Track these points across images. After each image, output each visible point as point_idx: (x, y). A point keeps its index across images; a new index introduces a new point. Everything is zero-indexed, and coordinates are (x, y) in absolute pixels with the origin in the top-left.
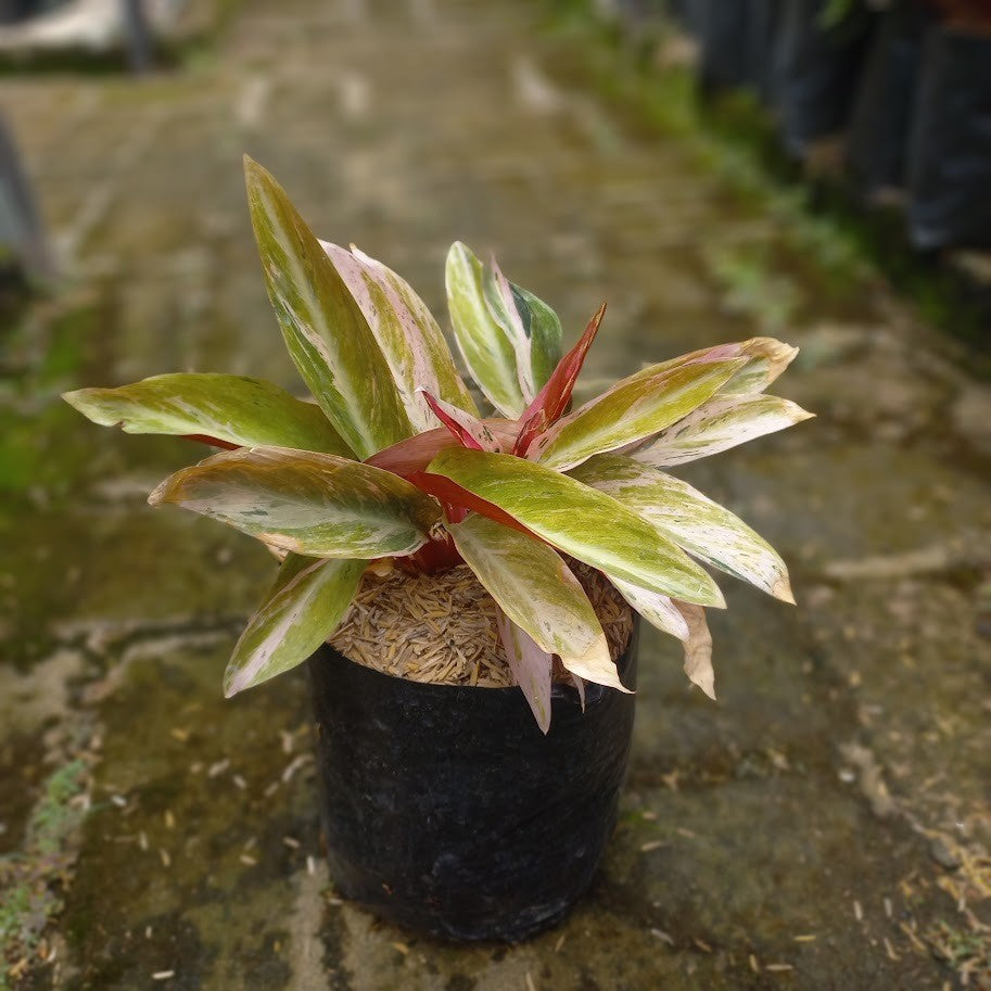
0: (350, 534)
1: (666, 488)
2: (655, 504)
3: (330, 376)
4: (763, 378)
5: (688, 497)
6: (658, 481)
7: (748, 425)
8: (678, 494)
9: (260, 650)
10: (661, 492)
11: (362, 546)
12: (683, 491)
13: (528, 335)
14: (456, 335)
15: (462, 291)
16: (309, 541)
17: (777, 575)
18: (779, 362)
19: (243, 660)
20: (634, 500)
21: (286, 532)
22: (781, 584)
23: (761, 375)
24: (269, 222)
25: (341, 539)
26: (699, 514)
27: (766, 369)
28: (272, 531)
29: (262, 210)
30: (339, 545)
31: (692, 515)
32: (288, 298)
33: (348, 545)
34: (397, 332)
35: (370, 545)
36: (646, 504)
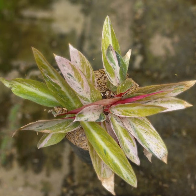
0: (64, 125)
1: (145, 122)
2: (141, 125)
3: (61, 88)
4: (182, 89)
5: (150, 127)
6: (144, 119)
7: (173, 105)
8: (148, 125)
9: (45, 140)
10: (144, 123)
11: (67, 128)
12: (149, 125)
13: (119, 66)
14: (102, 54)
15: (107, 35)
16: (53, 130)
17: (164, 155)
18: (188, 87)
19: (41, 142)
20: (137, 122)
21: (47, 129)
22: (164, 157)
23: (182, 88)
24: (41, 60)
25: (61, 128)
26: (151, 132)
27: (184, 87)
28: (44, 129)
29: (39, 58)
30: (61, 130)
31: (149, 132)
32: (48, 74)
33: (63, 129)
34: (79, 75)
35: (69, 127)
36: (140, 125)
